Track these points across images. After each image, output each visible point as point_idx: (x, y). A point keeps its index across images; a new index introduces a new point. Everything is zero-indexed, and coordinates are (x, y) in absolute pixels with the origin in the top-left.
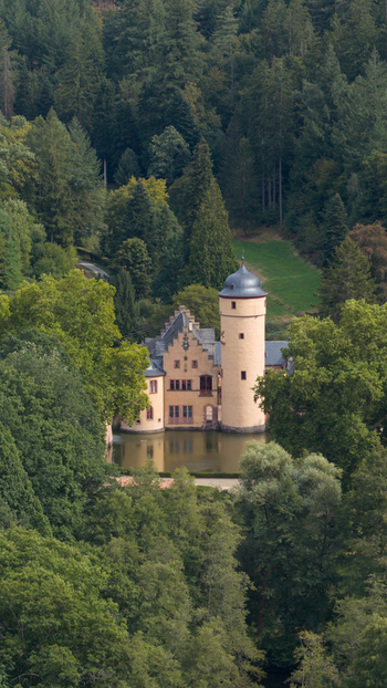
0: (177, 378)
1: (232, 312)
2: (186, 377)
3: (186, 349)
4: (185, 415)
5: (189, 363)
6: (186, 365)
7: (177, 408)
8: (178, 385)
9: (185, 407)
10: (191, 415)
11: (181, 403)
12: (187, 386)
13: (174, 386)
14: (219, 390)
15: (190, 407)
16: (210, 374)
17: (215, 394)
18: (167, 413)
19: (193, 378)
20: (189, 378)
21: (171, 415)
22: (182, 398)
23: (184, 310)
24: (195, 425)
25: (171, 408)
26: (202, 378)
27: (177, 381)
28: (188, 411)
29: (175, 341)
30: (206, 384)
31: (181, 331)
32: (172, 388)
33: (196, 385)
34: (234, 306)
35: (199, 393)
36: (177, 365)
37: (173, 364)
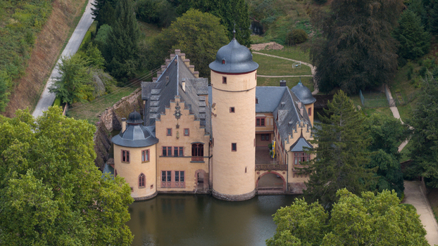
0: (170, 145)
1: (223, 87)
2: (179, 144)
3: (178, 117)
4: (177, 180)
5: (181, 131)
6: (178, 133)
7: (169, 173)
8: (170, 151)
9: (177, 173)
10: (183, 179)
11: (173, 169)
12: (178, 152)
13: (166, 152)
14: (210, 157)
15: (182, 173)
16: (202, 142)
17: (206, 160)
18: (160, 178)
19: (185, 145)
20: (181, 145)
21: (164, 179)
22: (173, 164)
23: (180, 54)
24: (186, 189)
25: (164, 173)
26: (194, 145)
27: (170, 148)
28: (180, 176)
29: (167, 110)
30: (198, 150)
31: (173, 100)
32: (164, 154)
33: (188, 151)
34: (225, 80)
35: (190, 159)
36: (169, 132)
37: (165, 131)
